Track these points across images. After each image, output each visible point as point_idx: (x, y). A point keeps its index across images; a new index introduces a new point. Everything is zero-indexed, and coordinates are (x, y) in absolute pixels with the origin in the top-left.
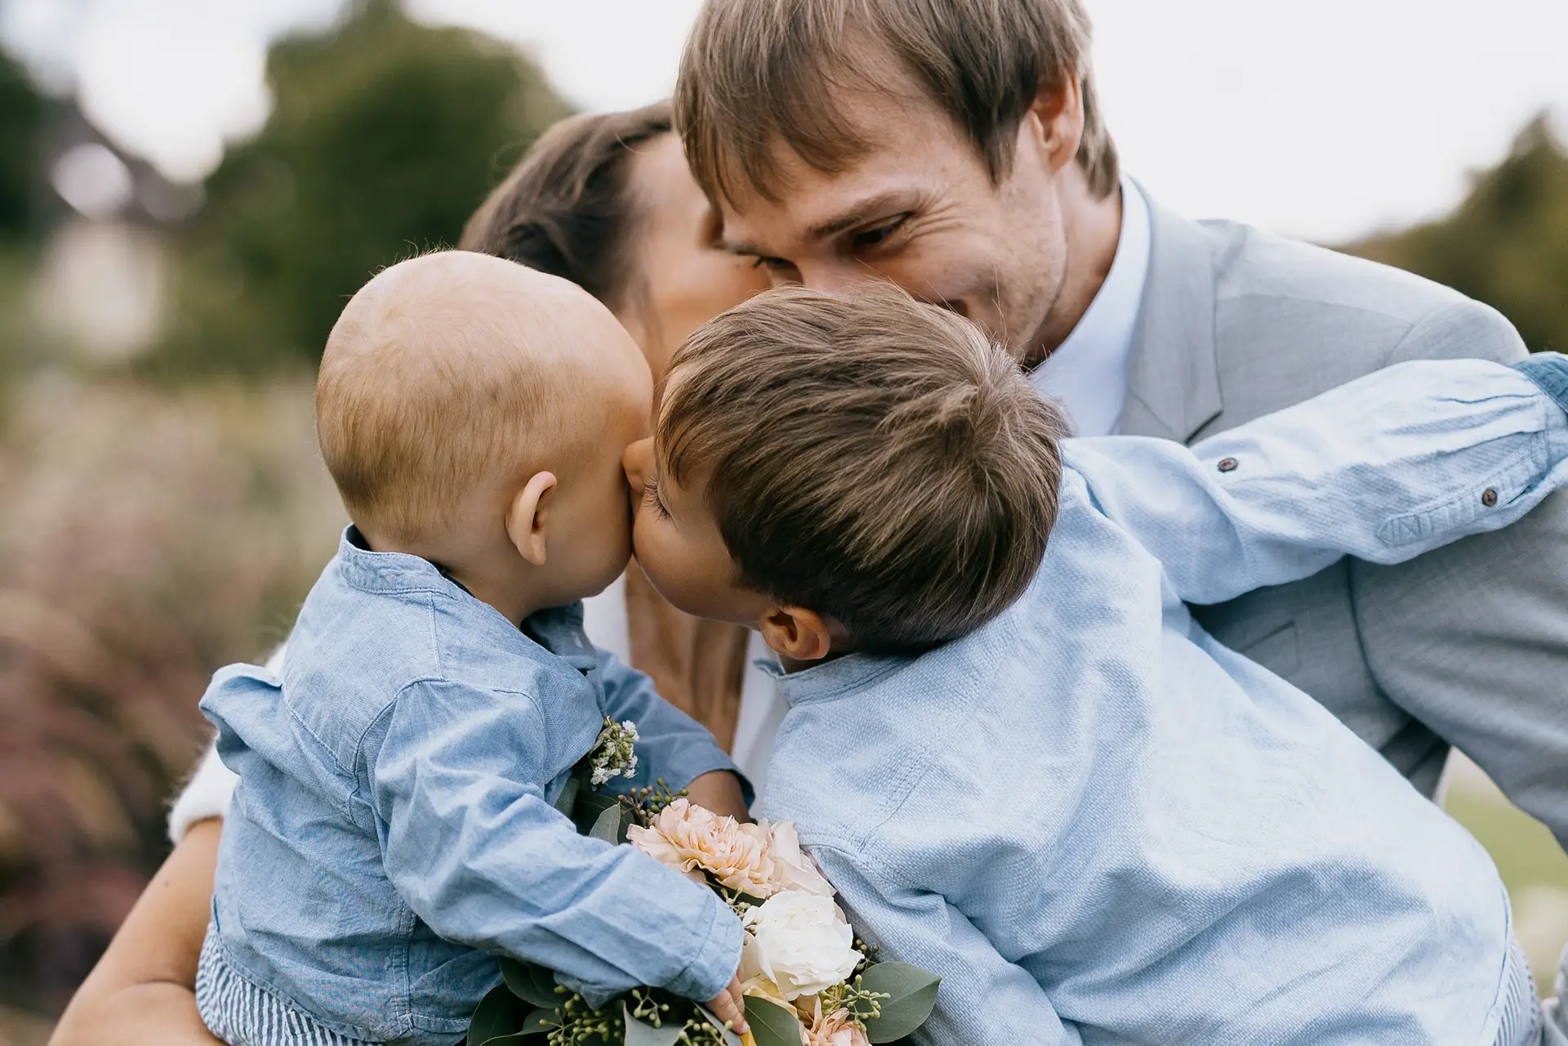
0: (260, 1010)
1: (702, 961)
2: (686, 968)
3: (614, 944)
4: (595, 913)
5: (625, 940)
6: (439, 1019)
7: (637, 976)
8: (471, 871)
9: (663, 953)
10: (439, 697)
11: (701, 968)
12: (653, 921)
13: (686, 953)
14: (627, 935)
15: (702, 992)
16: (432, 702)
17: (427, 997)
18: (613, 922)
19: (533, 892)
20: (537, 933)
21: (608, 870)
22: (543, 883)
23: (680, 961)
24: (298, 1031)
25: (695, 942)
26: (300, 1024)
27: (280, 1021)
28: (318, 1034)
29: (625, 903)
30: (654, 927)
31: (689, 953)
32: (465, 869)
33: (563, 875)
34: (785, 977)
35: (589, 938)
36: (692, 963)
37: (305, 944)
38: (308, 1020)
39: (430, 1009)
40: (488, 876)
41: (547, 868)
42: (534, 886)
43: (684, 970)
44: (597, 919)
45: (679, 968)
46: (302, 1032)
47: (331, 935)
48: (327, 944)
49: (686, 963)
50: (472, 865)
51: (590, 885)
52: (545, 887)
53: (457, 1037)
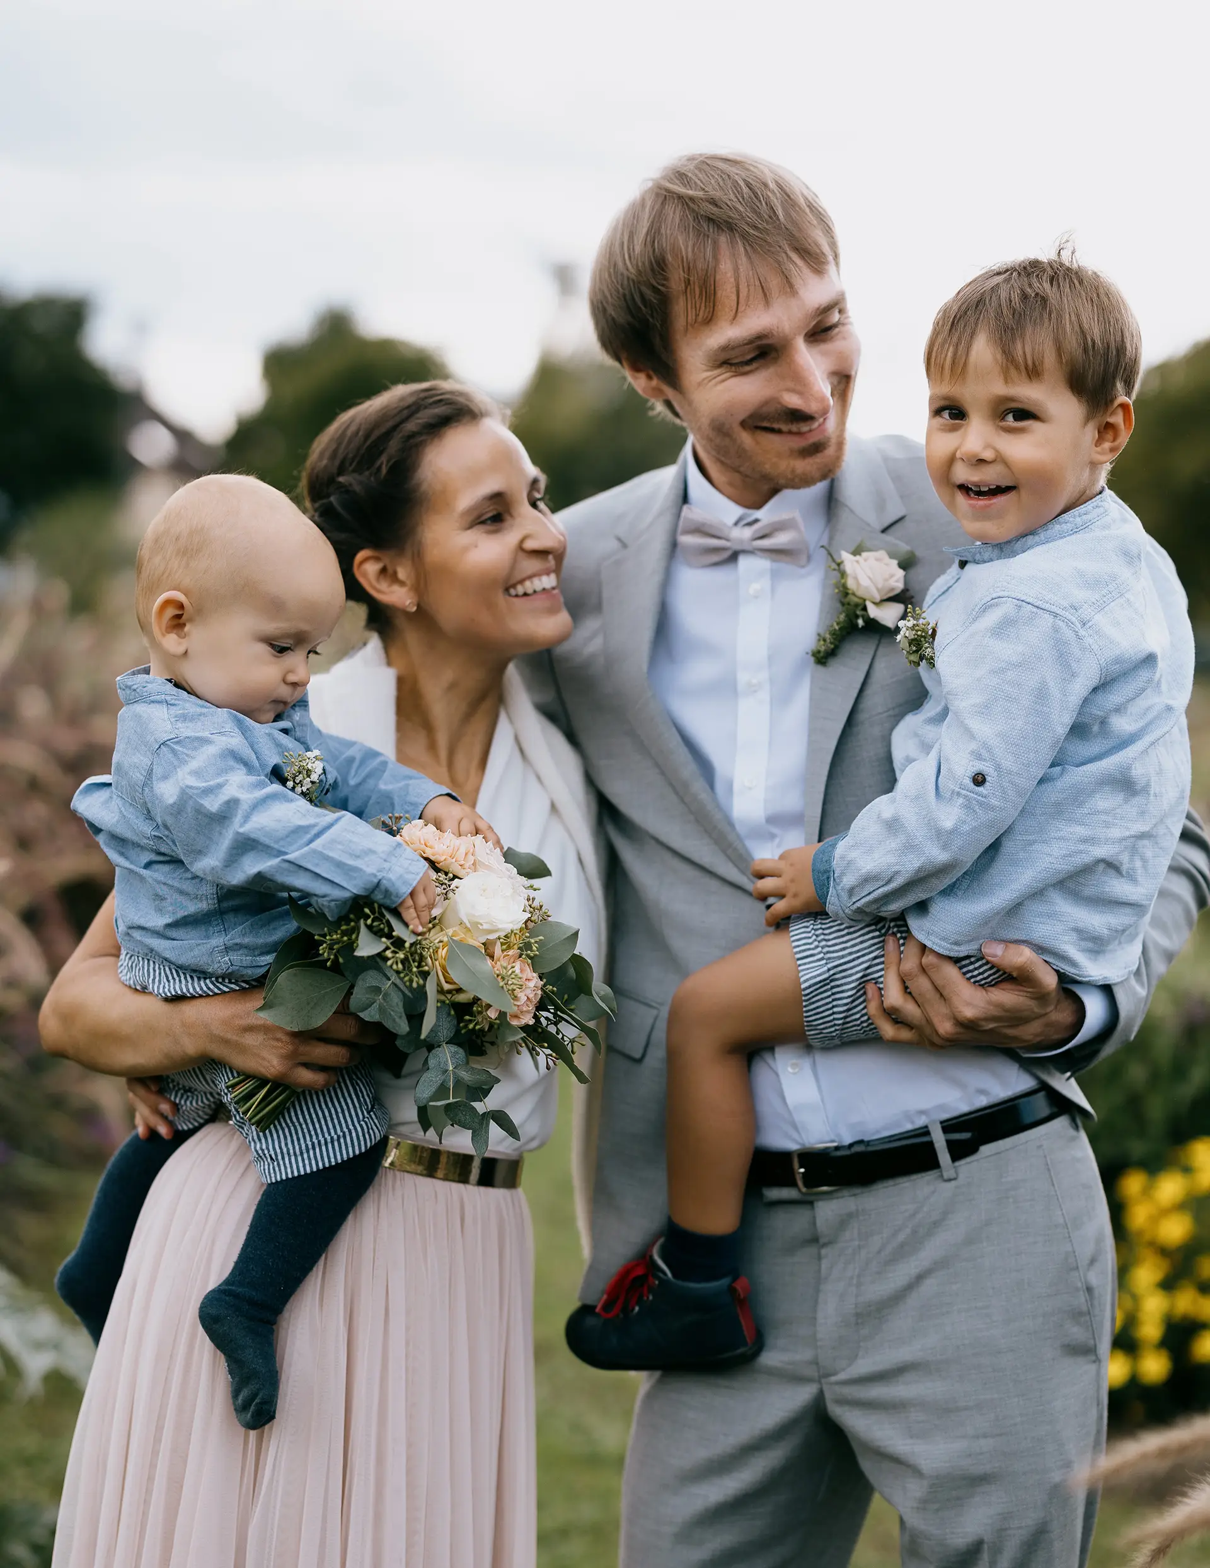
0: (148, 969)
1: (391, 876)
2: (380, 880)
3: (333, 868)
4: (320, 849)
5: (340, 865)
6: (248, 958)
7: (351, 889)
8: (241, 834)
9: (364, 872)
10: (176, 747)
11: (390, 880)
12: (358, 854)
13: (379, 871)
14: (340, 862)
15: (393, 898)
16: (173, 751)
17: (237, 944)
18: (331, 854)
19: (282, 843)
20: (286, 865)
21: (330, 826)
22: (287, 836)
23: (375, 876)
24: (170, 978)
25: (386, 865)
26: (172, 973)
27: (160, 974)
28: (182, 978)
29: (340, 843)
30: (358, 857)
31: (381, 871)
32: (238, 833)
33: (299, 830)
34: (476, 924)
35: (317, 865)
36: (383, 877)
37: (157, 929)
38: (177, 971)
39: (241, 952)
40: (253, 836)
41: (289, 826)
42: (282, 839)
43: (379, 882)
44: (321, 853)
45: (376, 881)
46: (173, 978)
47: (169, 920)
48: (168, 926)
49: (380, 877)
50: (241, 830)
51: (318, 835)
52: (289, 839)
53: (262, 968)
